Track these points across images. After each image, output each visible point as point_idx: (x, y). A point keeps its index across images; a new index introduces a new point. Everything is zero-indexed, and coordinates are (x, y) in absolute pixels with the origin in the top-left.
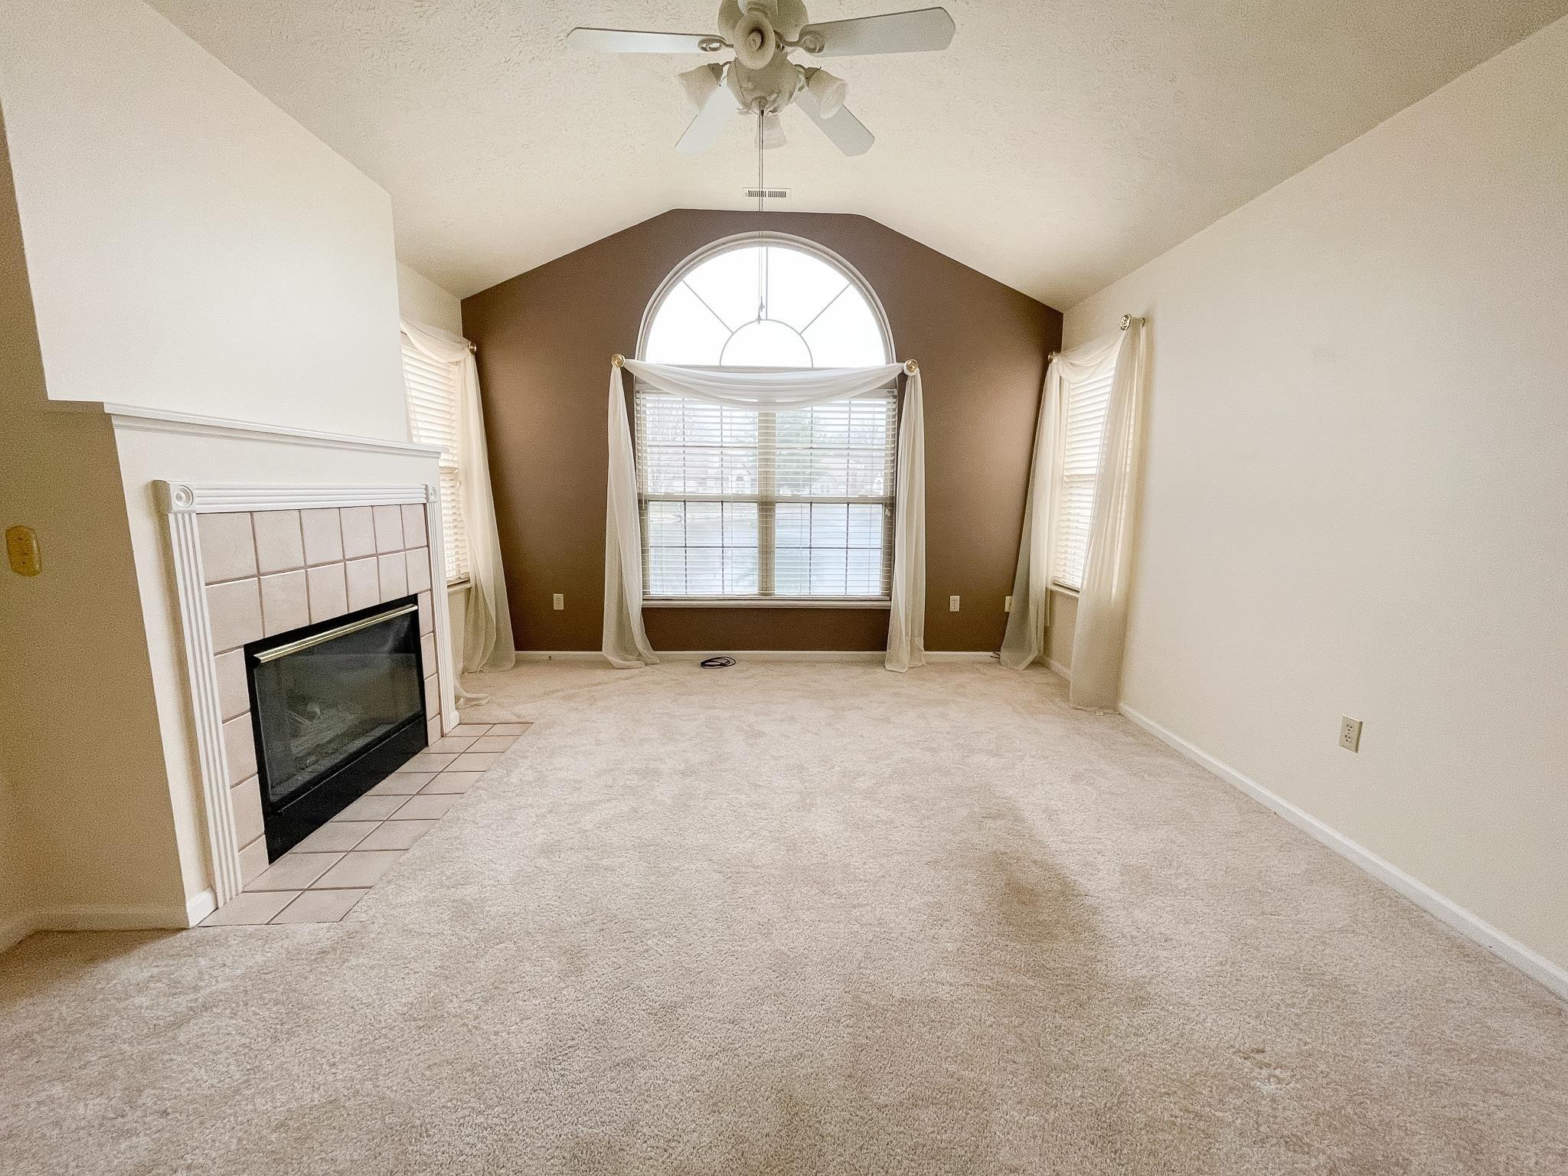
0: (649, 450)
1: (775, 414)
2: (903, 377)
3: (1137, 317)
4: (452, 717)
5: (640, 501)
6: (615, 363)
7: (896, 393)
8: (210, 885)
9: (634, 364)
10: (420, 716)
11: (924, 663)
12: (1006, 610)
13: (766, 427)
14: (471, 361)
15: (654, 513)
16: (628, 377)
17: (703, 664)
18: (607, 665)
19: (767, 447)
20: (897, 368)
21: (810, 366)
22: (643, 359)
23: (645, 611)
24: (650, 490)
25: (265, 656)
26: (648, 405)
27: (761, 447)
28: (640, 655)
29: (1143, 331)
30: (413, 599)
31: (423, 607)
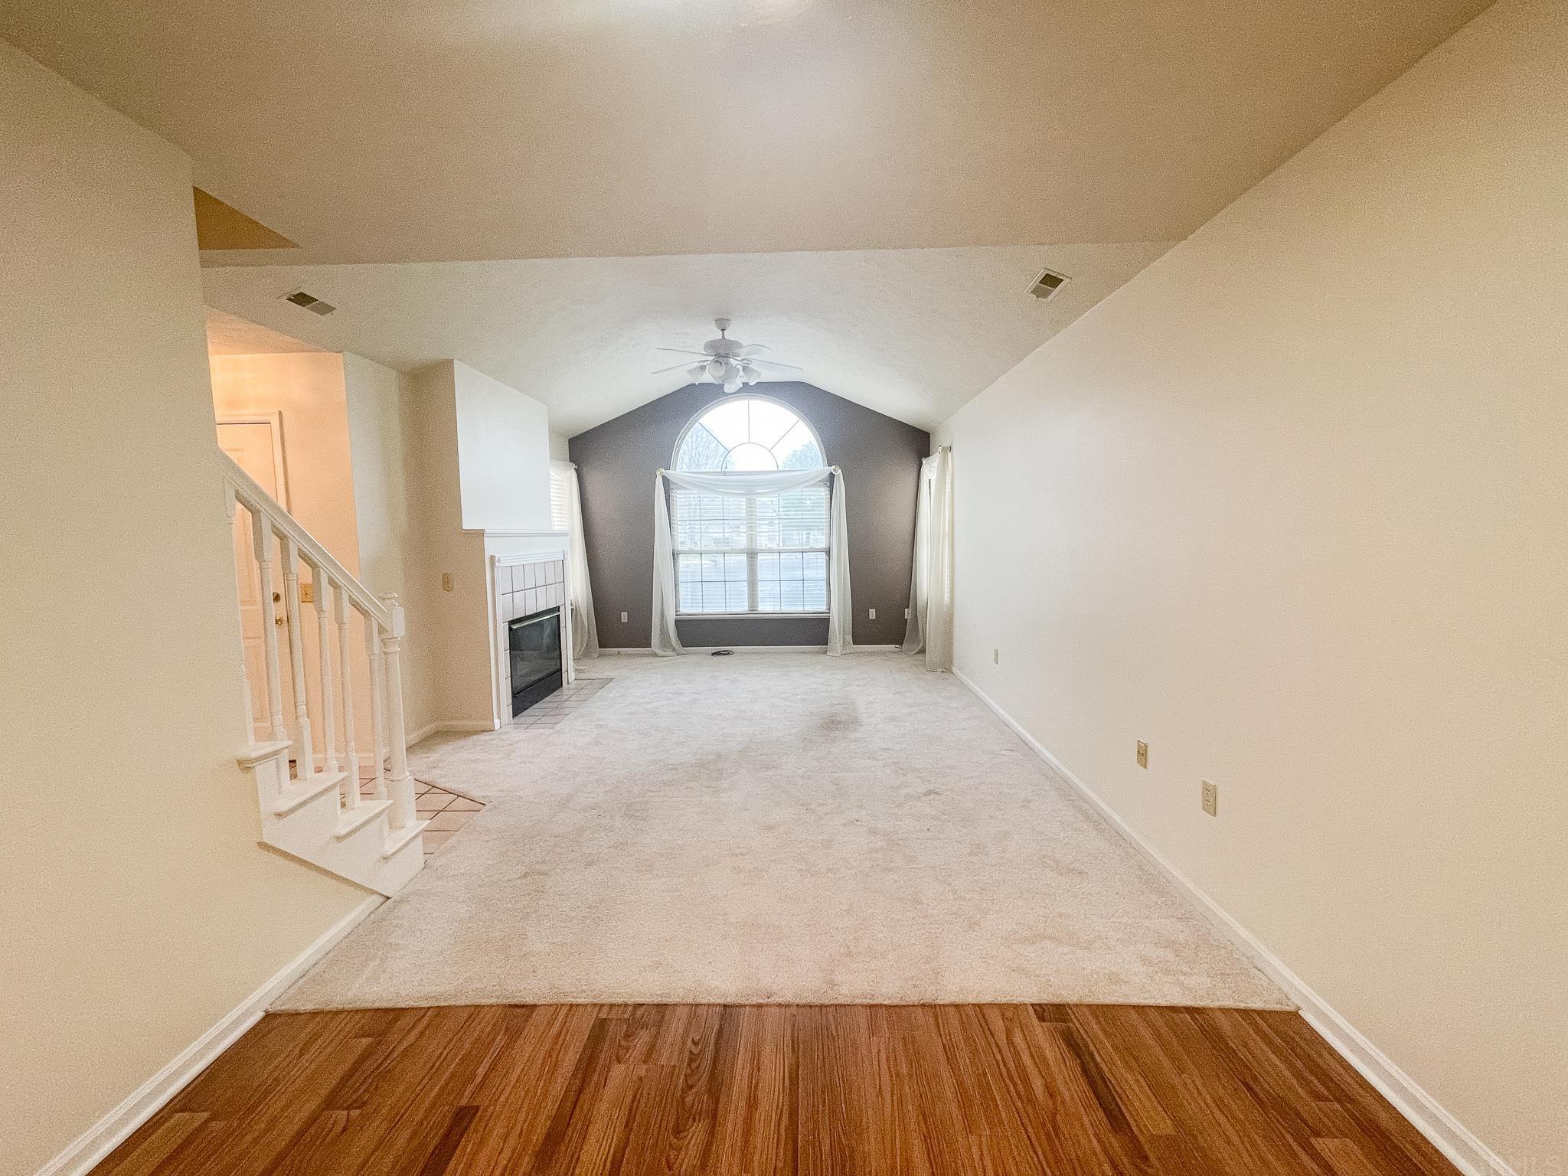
0: (679, 523)
1: (755, 500)
2: (832, 476)
3: (947, 446)
4: (572, 675)
5: (673, 554)
6: (658, 473)
7: (829, 485)
8: (499, 718)
9: (670, 473)
10: (558, 671)
11: (853, 651)
12: (906, 617)
13: (751, 507)
14: (574, 475)
15: (682, 561)
16: (666, 481)
17: (713, 654)
18: (656, 655)
19: (751, 519)
20: (829, 469)
21: (776, 469)
22: (675, 470)
23: (676, 621)
24: (680, 548)
25: (514, 627)
26: (679, 497)
27: (747, 519)
28: (674, 649)
29: (950, 454)
30: (558, 609)
31: (562, 613)
